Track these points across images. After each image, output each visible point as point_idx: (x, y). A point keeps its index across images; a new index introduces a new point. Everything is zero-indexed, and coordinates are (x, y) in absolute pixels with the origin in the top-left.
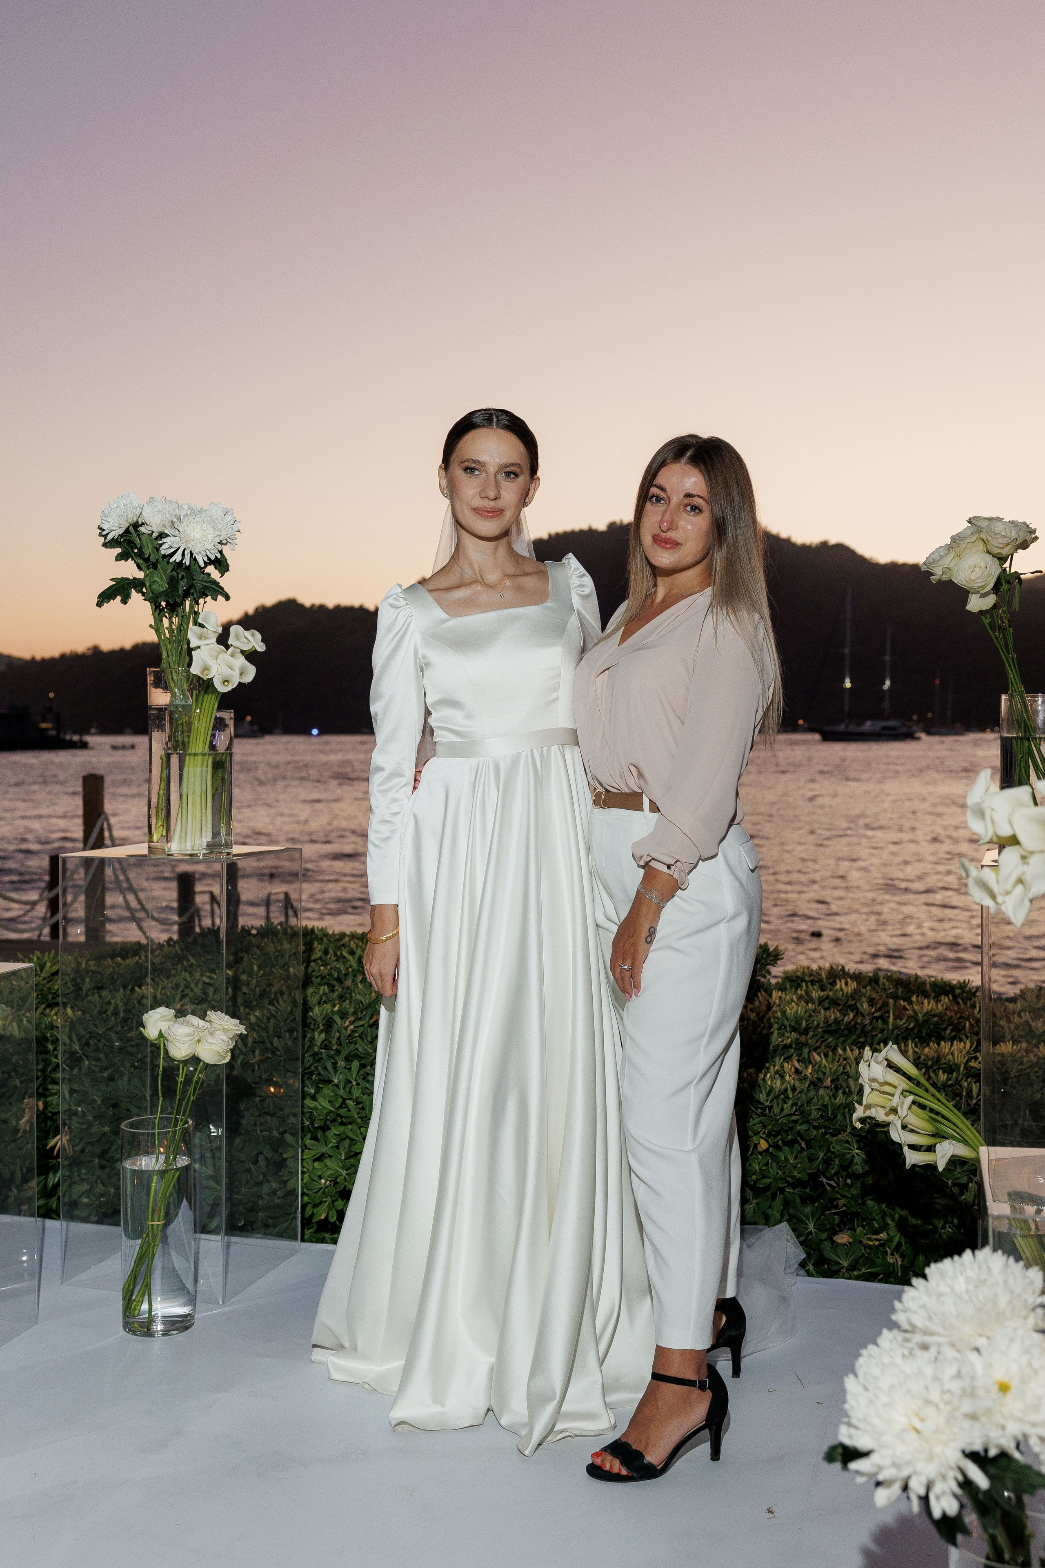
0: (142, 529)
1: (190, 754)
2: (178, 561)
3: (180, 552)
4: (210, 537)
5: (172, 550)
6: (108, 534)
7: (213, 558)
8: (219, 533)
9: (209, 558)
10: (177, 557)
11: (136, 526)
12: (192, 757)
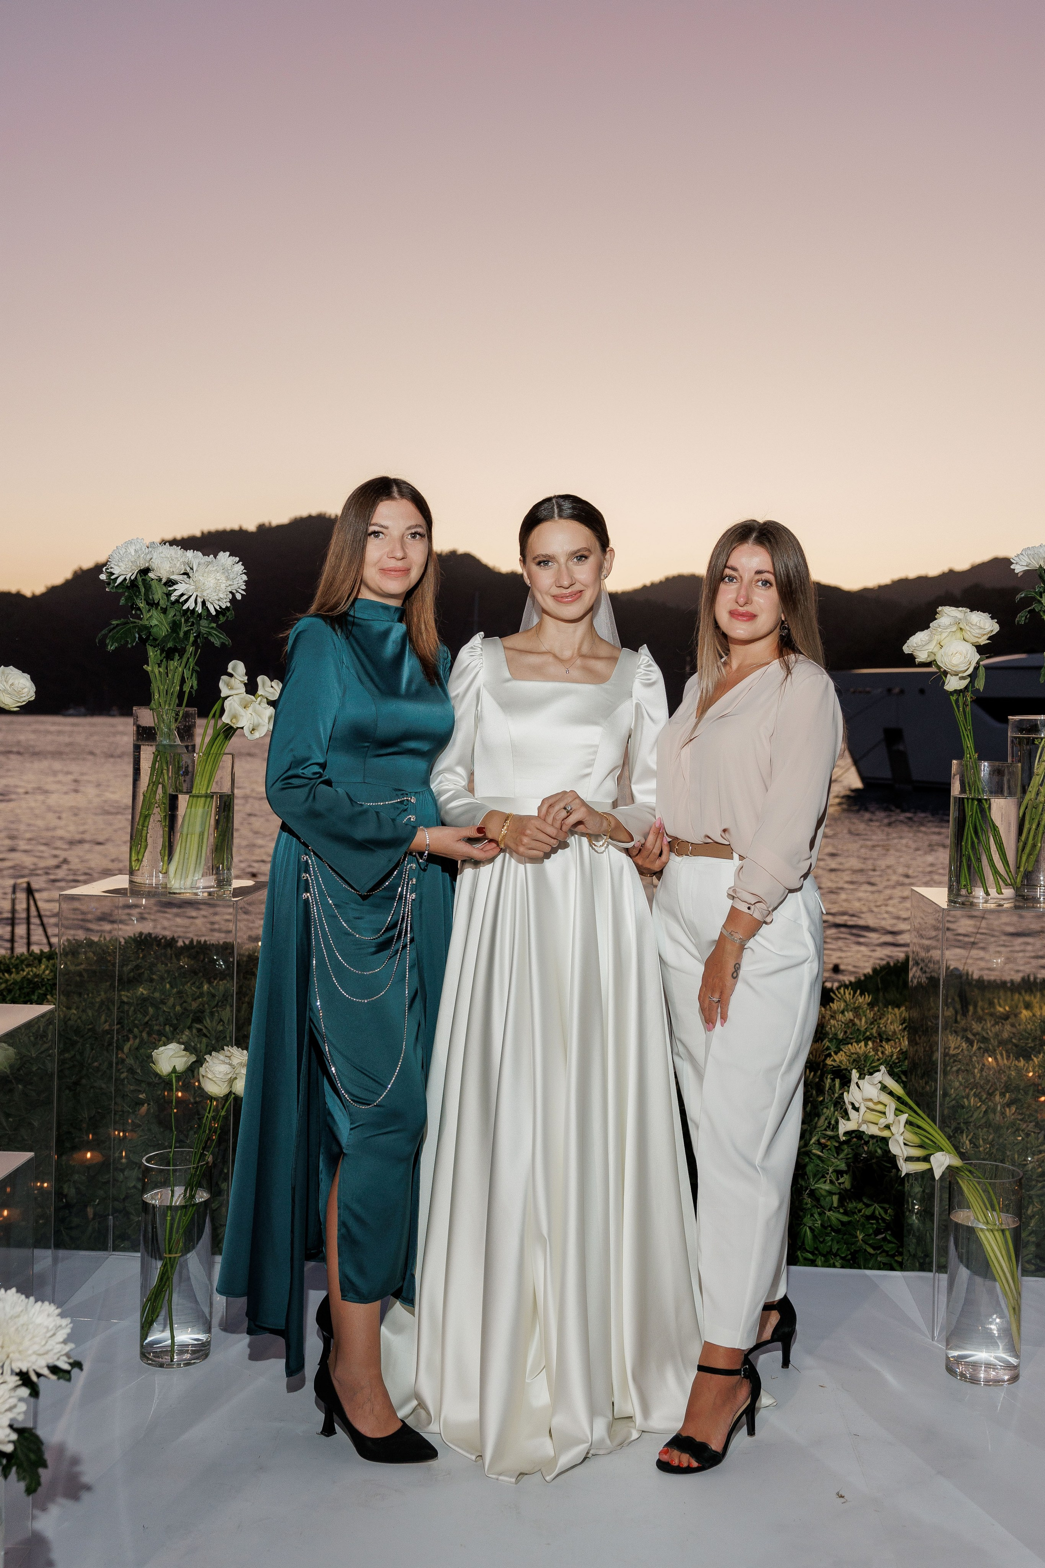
0: (151, 575)
1: (194, 796)
2: (191, 608)
3: (192, 599)
4: (223, 586)
5: (185, 597)
6: (117, 578)
7: (224, 607)
8: (231, 583)
9: (220, 608)
10: (190, 604)
11: (145, 571)
12: (195, 799)
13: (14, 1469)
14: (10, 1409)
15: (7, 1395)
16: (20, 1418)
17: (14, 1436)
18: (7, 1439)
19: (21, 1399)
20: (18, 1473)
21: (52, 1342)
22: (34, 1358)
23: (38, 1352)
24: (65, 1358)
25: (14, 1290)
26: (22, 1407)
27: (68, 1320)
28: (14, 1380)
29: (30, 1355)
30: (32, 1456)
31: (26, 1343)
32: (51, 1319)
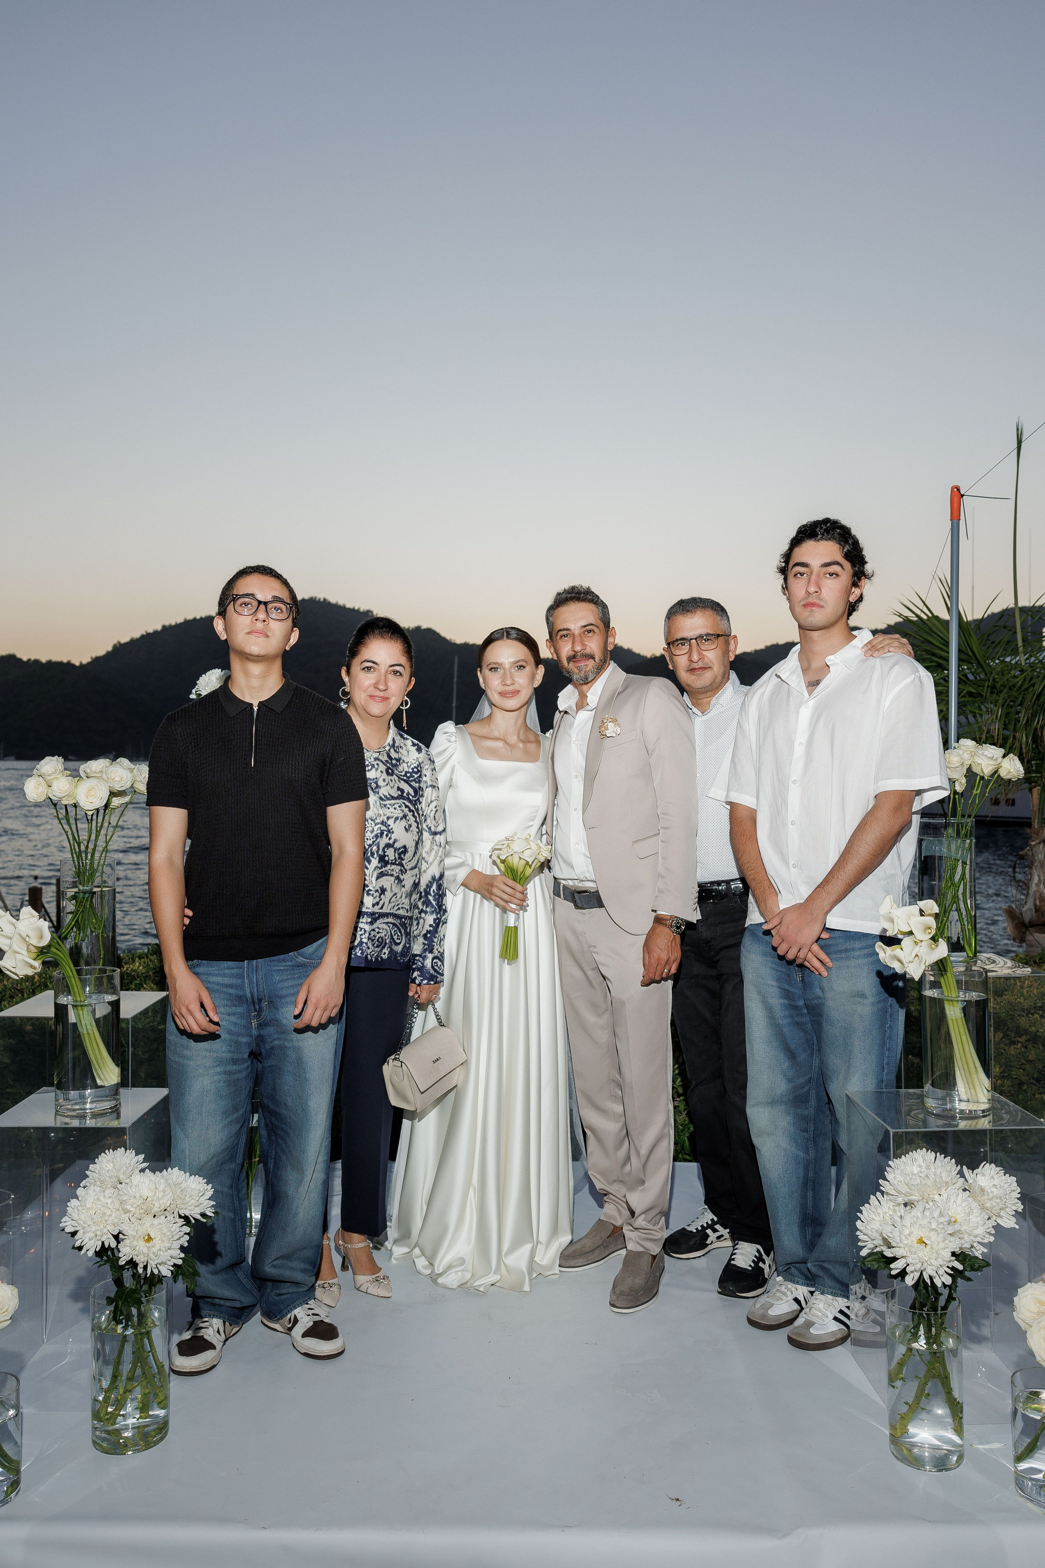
13: (181, 1277)
14: (179, 1239)
15: (178, 1230)
16: (186, 1245)
17: (182, 1255)
18: (179, 1257)
19: (185, 1234)
20: (183, 1279)
21: (202, 1199)
22: (192, 1207)
23: (195, 1205)
24: (210, 1209)
25: (177, 1168)
26: (187, 1238)
27: (210, 1185)
28: (181, 1221)
29: (190, 1206)
30: (191, 1270)
31: (187, 1199)
32: (201, 1185)
